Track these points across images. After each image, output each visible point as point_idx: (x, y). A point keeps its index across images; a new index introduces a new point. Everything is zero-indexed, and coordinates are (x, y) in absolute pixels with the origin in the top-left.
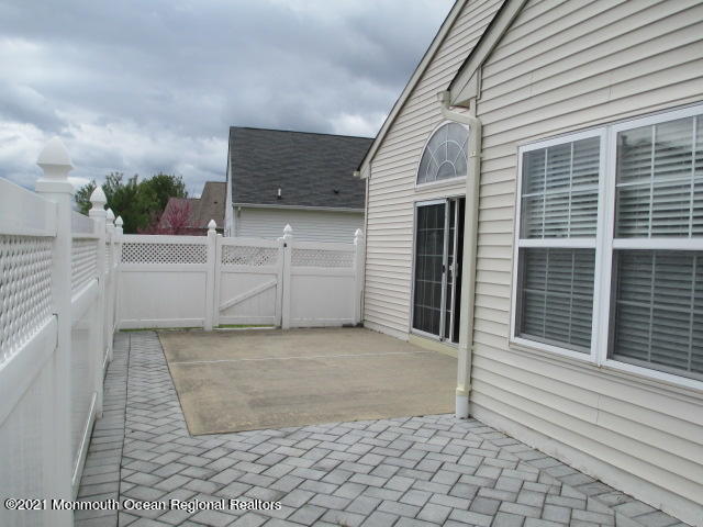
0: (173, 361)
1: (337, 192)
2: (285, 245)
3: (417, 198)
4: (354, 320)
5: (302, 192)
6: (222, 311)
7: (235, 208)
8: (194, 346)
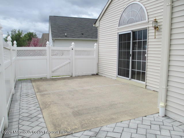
0: (37, 92)
1: (83, 34)
2: (72, 49)
3: (118, 32)
4: (95, 73)
5: (73, 34)
6: (53, 72)
7: (53, 39)
8: (44, 85)
